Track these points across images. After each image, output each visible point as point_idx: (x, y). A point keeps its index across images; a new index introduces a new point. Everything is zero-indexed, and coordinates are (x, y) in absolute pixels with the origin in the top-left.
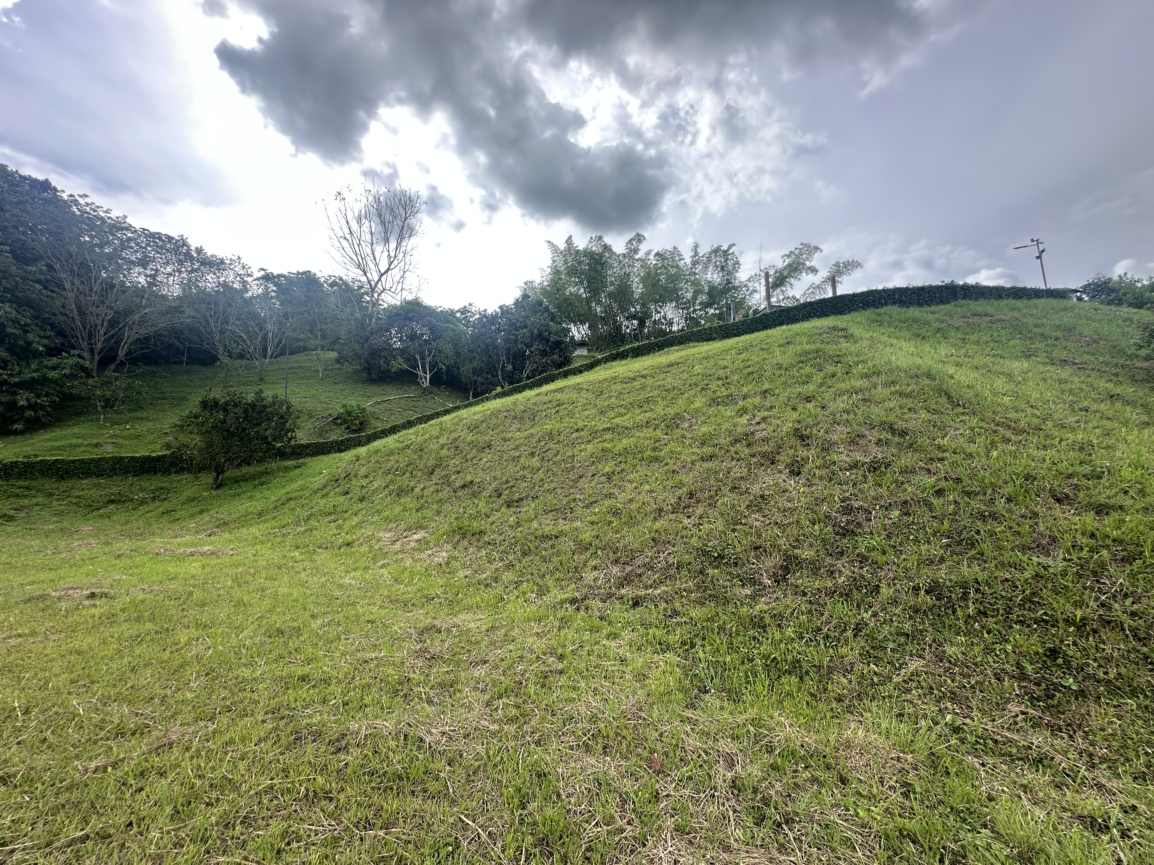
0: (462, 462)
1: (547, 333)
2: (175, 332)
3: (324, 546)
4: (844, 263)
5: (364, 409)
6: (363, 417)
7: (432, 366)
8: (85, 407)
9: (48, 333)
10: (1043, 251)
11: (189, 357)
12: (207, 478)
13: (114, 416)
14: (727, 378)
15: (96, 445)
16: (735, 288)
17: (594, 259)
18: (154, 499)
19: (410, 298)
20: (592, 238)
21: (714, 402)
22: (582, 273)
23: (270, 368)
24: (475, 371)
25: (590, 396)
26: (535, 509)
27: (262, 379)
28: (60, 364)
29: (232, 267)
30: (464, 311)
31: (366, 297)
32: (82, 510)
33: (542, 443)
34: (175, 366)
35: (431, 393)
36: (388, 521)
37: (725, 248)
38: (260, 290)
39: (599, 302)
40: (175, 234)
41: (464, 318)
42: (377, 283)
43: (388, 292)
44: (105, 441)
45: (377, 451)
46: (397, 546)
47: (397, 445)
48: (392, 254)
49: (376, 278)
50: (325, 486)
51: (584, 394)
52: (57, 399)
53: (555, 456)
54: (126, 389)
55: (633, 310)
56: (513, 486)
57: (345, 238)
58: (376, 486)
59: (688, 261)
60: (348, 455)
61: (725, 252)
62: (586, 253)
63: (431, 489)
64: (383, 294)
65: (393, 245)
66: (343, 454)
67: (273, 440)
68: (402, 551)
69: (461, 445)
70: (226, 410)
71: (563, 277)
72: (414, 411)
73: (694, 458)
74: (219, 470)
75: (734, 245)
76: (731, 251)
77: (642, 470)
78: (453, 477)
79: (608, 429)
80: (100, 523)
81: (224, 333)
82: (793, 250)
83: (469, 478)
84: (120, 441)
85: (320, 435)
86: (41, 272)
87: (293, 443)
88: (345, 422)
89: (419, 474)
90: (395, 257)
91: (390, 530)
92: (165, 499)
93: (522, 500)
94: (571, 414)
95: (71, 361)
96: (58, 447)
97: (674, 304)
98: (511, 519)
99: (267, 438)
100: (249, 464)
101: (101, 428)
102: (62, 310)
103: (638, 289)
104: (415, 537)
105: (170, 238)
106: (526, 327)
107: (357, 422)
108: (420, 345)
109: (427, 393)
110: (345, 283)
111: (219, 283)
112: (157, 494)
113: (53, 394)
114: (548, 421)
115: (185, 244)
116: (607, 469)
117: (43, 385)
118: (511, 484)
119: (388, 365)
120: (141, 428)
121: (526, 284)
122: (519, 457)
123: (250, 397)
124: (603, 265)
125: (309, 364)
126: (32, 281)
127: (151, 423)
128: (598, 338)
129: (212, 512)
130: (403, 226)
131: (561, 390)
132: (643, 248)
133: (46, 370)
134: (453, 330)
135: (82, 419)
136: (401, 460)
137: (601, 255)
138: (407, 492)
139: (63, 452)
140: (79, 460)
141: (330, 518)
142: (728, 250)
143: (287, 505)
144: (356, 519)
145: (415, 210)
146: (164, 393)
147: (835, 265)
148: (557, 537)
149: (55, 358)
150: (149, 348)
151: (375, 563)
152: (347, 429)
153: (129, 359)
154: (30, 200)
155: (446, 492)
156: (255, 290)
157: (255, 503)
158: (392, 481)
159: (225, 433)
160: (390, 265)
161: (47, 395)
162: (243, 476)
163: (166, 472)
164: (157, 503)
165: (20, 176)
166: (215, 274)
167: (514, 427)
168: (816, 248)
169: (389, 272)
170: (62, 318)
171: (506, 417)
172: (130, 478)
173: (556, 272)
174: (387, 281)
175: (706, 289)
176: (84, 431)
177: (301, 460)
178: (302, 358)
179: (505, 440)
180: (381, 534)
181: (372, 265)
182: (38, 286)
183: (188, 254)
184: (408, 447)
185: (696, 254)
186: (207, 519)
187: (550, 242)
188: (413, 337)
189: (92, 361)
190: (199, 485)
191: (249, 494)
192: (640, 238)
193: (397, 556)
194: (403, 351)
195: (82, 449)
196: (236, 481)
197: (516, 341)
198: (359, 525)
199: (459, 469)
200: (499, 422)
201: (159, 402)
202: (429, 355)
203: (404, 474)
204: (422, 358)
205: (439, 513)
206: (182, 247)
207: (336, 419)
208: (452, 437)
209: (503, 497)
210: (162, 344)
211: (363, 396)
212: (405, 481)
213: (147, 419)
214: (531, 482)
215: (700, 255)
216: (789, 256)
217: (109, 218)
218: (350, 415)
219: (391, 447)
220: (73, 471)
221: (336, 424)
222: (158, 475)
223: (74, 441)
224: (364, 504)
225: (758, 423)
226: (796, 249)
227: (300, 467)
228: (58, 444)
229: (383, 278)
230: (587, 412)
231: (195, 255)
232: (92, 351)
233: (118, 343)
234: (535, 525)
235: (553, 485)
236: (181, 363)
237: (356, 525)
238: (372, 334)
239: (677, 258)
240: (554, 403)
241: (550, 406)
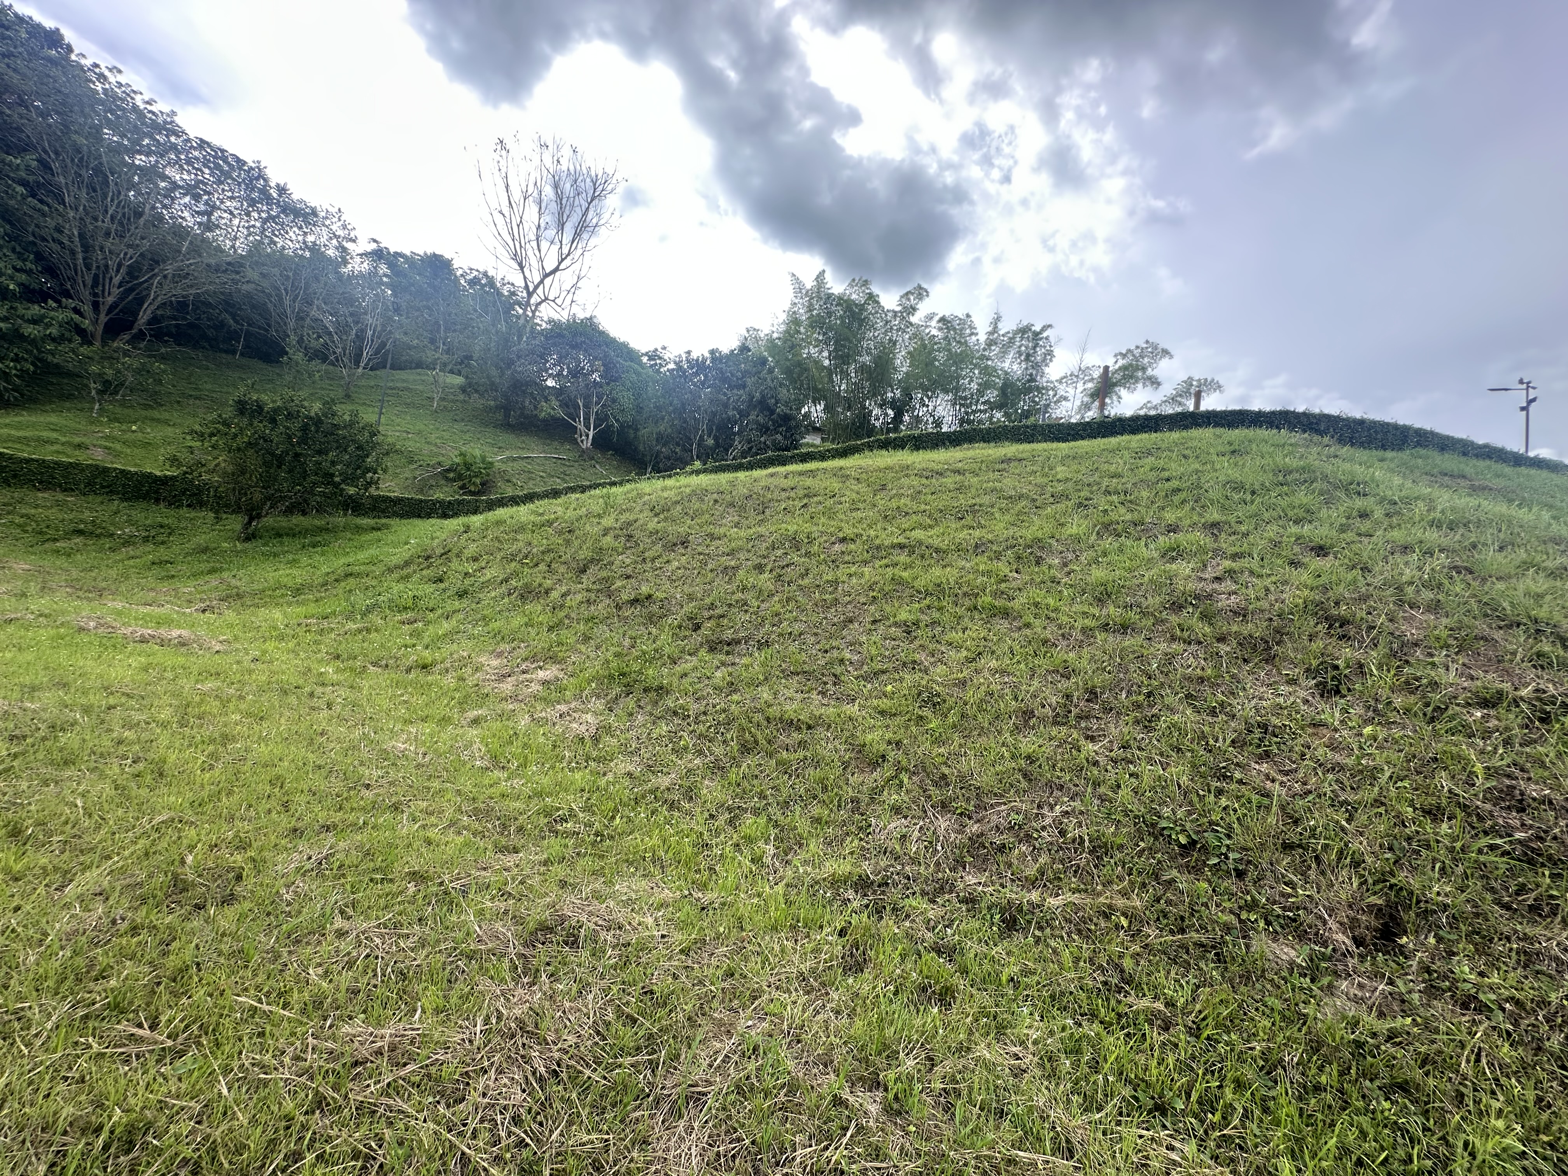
0: (636, 562)
1: (773, 401)
2: (228, 304)
3: (384, 662)
4: (1199, 380)
5: (491, 463)
6: (488, 475)
7: (599, 421)
8: (77, 389)
9: (29, 265)
10: (1534, 400)
11: (247, 346)
12: (235, 523)
13: (118, 410)
14: (1126, 493)
15: (79, 446)
16: (1039, 389)
17: (851, 310)
18: (146, 539)
19: (581, 315)
20: (854, 280)
21: (1108, 528)
22: (830, 328)
23: (363, 382)
24: (660, 438)
25: (862, 488)
26: (763, 664)
27: (348, 396)
28: (44, 316)
29: (327, 222)
30: (653, 356)
31: (517, 307)
32: (29, 538)
33: (779, 552)
34: (224, 355)
35: (592, 458)
36: (499, 638)
37: (1037, 328)
38: (365, 265)
39: (845, 375)
40: (249, 158)
41: (651, 366)
42: (536, 287)
43: (552, 303)
44: (95, 442)
45: (499, 523)
46: (507, 686)
47: (532, 518)
48: (565, 250)
49: (537, 280)
50: (407, 564)
51: (852, 484)
52: (32, 368)
53: (802, 576)
54: (138, 372)
55: (890, 395)
56: (723, 616)
57: (501, 212)
58: (489, 576)
59: (982, 337)
60: (454, 524)
61: (1036, 334)
62: (841, 300)
63: (579, 597)
64: (544, 304)
65: (567, 237)
66: (446, 522)
67: (343, 481)
68: (514, 698)
69: (637, 534)
70: (273, 421)
71: (802, 330)
72: (563, 479)
73: (1088, 622)
74: (253, 513)
75: (1050, 326)
76: (1045, 335)
77: (976, 629)
78: (619, 584)
79: (901, 547)
80: (48, 562)
81: (302, 319)
82: (1133, 348)
83: (645, 589)
84: (118, 446)
85: (421, 491)
86: (28, 168)
87: (373, 491)
88: (460, 477)
89: (562, 569)
90: (569, 254)
91: (500, 655)
92: (163, 543)
93: (738, 642)
94: (830, 514)
95: (61, 315)
96: (19, 438)
97: (950, 396)
98: (718, 674)
99: (332, 475)
100: (304, 513)
101: (92, 423)
102: (56, 235)
103: (902, 364)
104: (541, 674)
105: (241, 162)
106: (744, 386)
107: (478, 481)
108: (587, 386)
109: (585, 457)
110: (491, 282)
111: (305, 242)
112: (153, 533)
113: (26, 360)
114: (788, 518)
115: (261, 176)
116: (903, 616)
117: (11, 343)
118: (718, 611)
119: (536, 408)
120: (154, 433)
121: (748, 331)
122: (736, 568)
123: (316, 408)
124: (862, 322)
125: (421, 388)
126: (13, 180)
127: (170, 429)
128: (837, 425)
129: (225, 575)
130: (588, 209)
131: (812, 473)
132: (924, 308)
133: (19, 321)
134: (638, 374)
135: (68, 405)
136: (535, 542)
137: (862, 308)
138: (538, 596)
139: (24, 447)
140: (37, 461)
141: (405, 616)
142: (1040, 333)
143: (343, 584)
144: (446, 626)
145: (609, 188)
146: (201, 390)
147: (1185, 382)
148: (809, 727)
149: (36, 307)
150: (185, 319)
151: (463, 711)
152: (461, 488)
153: (151, 329)
154: (25, 54)
155: (602, 607)
156: (357, 266)
157: (295, 572)
158: (516, 574)
159: (269, 458)
160: (560, 264)
161: (16, 359)
162: (291, 529)
163: (174, 502)
164: (150, 547)
165: (16, 15)
166: (300, 228)
167: (729, 519)
168: (1166, 352)
169: (558, 274)
170: (56, 247)
171: (716, 501)
172: (116, 502)
173: (794, 321)
174: (554, 287)
175: (1000, 382)
176: (65, 422)
177: (384, 521)
178: (411, 377)
179: (712, 537)
180: (482, 659)
181: (534, 261)
182: (20, 189)
183: (264, 192)
184: (550, 523)
185: (995, 330)
186: (214, 583)
187: (794, 275)
188: (576, 373)
189: (95, 322)
190: (220, 531)
191: (291, 557)
192: (921, 293)
193: (504, 705)
194: (558, 392)
195: (56, 447)
196: (279, 535)
197: (726, 406)
198: (449, 637)
199: (629, 571)
200: (705, 507)
201: (191, 402)
202: (597, 403)
203: (537, 565)
204: (587, 406)
205: (586, 639)
206: (257, 179)
207: (448, 471)
208: (623, 518)
209: (705, 631)
210: (209, 319)
211: (493, 445)
212: (536, 576)
213: (166, 423)
214: (756, 613)
215: (1001, 332)
216: (1124, 356)
217: (150, 112)
218: (468, 469)
219: (523, 519)
220: (25, 475)
221: (447, 479)
222: (162, 506)
223: (45, 434)
224: (465, 602)
225: (1218, 579)
226: (1137, 347)
227: (379, 529)
228: (21, 434)
229: (548, 281)
230: (859, 515)
231: (275, 195)
232: (96, 306)
233: (140, 301)
234: (765, 694)
235: (797, 627)
236: (234, 352)
237: (445, 635)
238: (519, 357)
239: (968, 331)
240: (801, 493)
241: (792, 494)
